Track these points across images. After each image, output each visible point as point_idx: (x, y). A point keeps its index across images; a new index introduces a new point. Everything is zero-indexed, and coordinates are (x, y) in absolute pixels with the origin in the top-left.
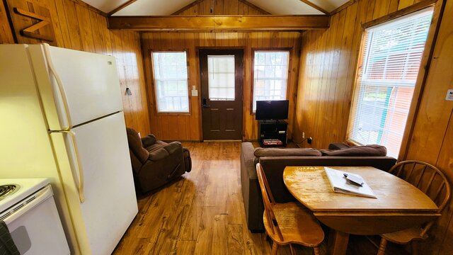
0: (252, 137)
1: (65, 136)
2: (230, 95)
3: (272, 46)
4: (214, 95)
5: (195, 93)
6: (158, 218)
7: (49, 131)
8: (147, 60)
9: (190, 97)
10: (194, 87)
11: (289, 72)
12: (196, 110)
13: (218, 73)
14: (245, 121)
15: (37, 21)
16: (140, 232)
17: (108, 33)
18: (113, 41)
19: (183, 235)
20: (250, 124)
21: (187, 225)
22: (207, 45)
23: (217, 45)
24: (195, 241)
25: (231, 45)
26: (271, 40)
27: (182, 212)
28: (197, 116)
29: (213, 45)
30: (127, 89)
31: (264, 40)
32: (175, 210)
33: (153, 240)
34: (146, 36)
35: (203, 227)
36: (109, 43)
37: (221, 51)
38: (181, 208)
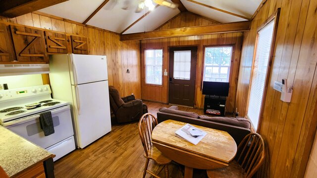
0: (201, 106)
1: (75, 87)
2: (187, 76)
3: (218, 43)
4: (177, 75)
5: (166, 74)
6: (118, 136)
7: (72, 85)
8: (142, 55)
9: (163, 76)
10: (166, 70)
11: (232, 61)
12: (166, 84)
13: (180, 62)
14: (197, 94)
15: (81, 43)
16: (107, 139)
17: (120, 43)
18: (122, 46)
19: (123, 146)
20: (200, 97)
21: (128, 143)
22: (174, 45)
23: (181, 45)
24: (126, 150)
25: (190, 44)
26: (218, 39)
27: (130, 137)
28: (166, 88)
29: (178, 45)
30: (128, 70)
31: (212, 40)
32: (127, 135)
33: (110, 144)
34: (143, 42)
35: (134, 146)
36: (119, 48)
37: (183, 48)
38: (131, 134)
